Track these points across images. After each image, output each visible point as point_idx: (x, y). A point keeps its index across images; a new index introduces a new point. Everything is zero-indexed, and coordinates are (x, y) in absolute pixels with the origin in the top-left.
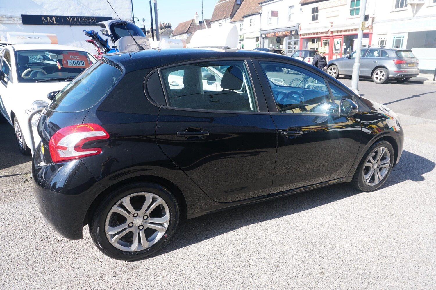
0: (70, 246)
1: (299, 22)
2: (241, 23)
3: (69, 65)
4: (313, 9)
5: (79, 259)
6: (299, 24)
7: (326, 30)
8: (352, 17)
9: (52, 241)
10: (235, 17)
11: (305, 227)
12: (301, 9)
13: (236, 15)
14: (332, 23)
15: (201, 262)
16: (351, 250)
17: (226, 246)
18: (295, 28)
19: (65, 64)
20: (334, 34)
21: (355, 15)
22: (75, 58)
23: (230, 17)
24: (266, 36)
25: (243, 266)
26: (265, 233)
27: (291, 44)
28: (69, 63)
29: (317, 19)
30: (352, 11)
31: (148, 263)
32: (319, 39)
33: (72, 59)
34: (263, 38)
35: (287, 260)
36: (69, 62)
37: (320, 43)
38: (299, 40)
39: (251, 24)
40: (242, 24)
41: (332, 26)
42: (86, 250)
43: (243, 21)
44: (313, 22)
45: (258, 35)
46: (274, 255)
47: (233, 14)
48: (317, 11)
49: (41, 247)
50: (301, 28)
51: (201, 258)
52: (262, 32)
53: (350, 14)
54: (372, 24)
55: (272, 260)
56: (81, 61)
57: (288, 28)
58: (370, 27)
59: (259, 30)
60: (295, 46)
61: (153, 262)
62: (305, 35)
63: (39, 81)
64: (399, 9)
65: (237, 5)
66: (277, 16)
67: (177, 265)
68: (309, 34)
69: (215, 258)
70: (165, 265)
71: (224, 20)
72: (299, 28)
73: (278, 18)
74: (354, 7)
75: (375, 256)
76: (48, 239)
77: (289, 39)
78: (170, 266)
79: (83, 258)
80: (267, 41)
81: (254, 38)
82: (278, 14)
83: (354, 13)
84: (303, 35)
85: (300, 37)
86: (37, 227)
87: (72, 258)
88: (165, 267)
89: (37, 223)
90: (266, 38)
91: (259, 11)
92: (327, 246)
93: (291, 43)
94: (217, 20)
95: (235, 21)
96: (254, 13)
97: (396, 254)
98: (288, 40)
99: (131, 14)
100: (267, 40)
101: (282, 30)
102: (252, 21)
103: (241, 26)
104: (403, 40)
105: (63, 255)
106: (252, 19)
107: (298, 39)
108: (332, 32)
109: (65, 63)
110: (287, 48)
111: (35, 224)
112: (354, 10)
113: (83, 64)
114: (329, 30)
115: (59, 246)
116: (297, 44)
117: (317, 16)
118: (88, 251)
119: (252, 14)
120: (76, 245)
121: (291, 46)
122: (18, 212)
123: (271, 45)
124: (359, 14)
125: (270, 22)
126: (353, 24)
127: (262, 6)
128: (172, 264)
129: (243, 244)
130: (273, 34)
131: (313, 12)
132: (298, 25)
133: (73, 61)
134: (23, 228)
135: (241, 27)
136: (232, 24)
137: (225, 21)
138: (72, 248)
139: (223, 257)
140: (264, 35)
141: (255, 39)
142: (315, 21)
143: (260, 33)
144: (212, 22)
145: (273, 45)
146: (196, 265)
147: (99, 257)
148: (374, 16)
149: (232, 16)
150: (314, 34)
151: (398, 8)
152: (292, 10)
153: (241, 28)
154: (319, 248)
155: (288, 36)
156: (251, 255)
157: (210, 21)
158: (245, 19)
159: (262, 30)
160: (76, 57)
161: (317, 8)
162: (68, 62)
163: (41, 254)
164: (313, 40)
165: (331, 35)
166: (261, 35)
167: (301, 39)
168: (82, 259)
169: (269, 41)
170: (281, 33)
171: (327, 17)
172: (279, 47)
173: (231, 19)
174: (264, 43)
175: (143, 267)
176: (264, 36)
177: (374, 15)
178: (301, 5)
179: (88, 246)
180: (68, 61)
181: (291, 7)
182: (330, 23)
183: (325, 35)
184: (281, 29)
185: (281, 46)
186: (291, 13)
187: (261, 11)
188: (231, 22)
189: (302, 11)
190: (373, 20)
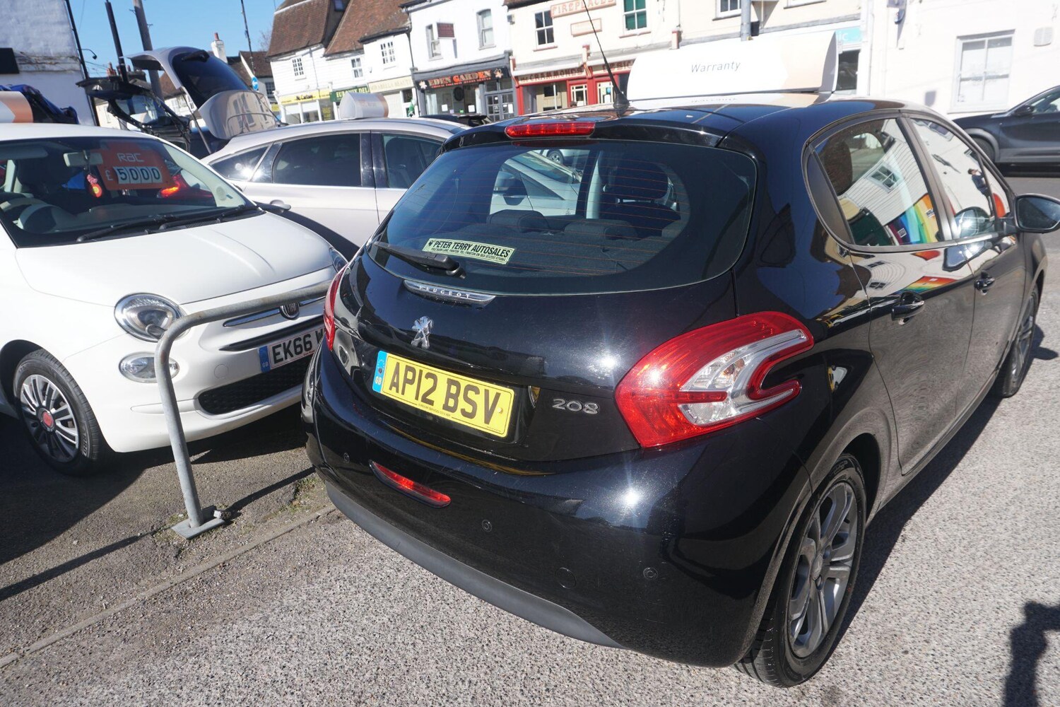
1: (508, 49)
2: (355, 58)
3: (121, 182)
4: (538, 17)
6: (510, 53)
7: (576, 65)
8: (631, 32)
10: (336, 42)
12: (510, 18)
13: (336, 37)
14: (588, 47)
15: (945, 631)
18: (502, 64)
19: (109, 179)
20: (595, 73)
21: (638, 28)
22: (130, 159)
23: (322, 42)
24: (430, 84)
26: (962, 526)
27: (496, 102)
28: (119, 176)
29: (551, 39)
30: (629, 19)
32: (562, 86)
33: (125, 164)
34: (423, 91)
36: (121, 173)
37: (564, 94)
38: (514, 89)
39: (385, 57)
40: (358, 60)
41: (588, 55)
43: (361, 51)
44: (543, 46)
45: (409, 83)
47: (329, 34)
48: (549, 22)
50: (517, 62)
51: (930, 622)
52: (417, 77)
53: (627, 27)
56: (150, 168)
57: (485, 64)
59: (410, 73)
60: (505, 106)
62: (527, 79)
63: (87, 235)
64: (730, 13)
65: (336, 10)
66: (453, 36)
68: (536, 76)
70: (885, 663)
71: (308, 50)
72: (511, 61)
73: (454, 41)
74: (633, 10)
77: (488, 90)
78: (896, 661)
80: (432, 100)
81: (396, 92)
82: (453, 31)
83: (634, 23)
84: (524, 77)
85: (515, 84)
88: (889, 668)
90: (430, 90)
91: (403, 26)
93: (496, 99)
94: (286, 51)
95: (337, 51)
96: (390, 31)
98: (486, 93)
99: (72, 38)
100: (434, 96)
101: (468, 69)
102: (387, 49)
103: (356, 63)
106: (387, 45)
107: (511, 87)
108: (591, 68)
109: (108, 177)
110: (488, 112)
112: (633, 16)
113: (157, 176)
114: (585, 63)
116: (511, 100)
117: (550, 32)
119: (385, 33)
121: (495, 107)
123: (445, 108)
124: (645, 26)
125: (434, 52)
126: (637, 48)
127: (408, 13)
128: (893, 656)
130: (448, 79)
131: (539, 24)
132: (507, 55)
133: (128, 168)
136: (330, 60)
139: (969, 605)
140: (424, 83)
141: (401, 94)
142: (547, 45)
143: (413, 79)
144: (274, 58)
145: (449, 108)
146: (946, 641)
148: (681, 29)
149: (326, 42)
150: (549, 74)
151: (727, 10)
152: (488, 21)
153: (355, 68)
155: (485, 83)
157: (267, 55)
158: (366, 47)
159: (416, 71)
160: (134, 157)
161: (548, 14)
162: (117, 172)
164: (547, 90)
165: (590, 75)
166: (417, 84)
167: (518, 87)
169: (437, 97)
170: (469, 77)
171: (575, 33)
172: (466, 110)
173: (326, 47)
174: (425, 102)
176: (423, 85)
177: (679, 26)
178: (506, 7)
180: (115, 168)
181: (484, 13)
182: (584, 47)
183: (577, 75)
184: (466, 67)
185: (471, 108)
186: (486, 27)
187: (407, 24)
188: (325, 56)
189: (513, 23)
190: (679, 39)
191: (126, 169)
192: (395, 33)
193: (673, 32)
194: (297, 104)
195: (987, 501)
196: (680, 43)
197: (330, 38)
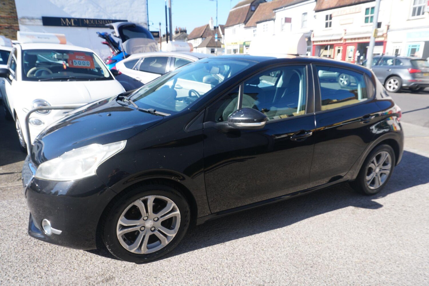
0: (49, 250)
1: (312, 29)
2: (255, 29)
3: (74, 65)
4: (327, 16)
5: (56, 266)
6: (312, 31)
7: (339, 38)
8: (367, 24)
9: (32, 244)
10: (249, 23)
11: (298, 244)
12: (315, 16)
13: (250, 21)
14: (346, 30)
15: (181, 277)
16: (346, 272)
17: (210, 260)
18: (308, 35)
20: (347, 42)
21: (370, 22)
22: (80, 58)
25: (225, 284)
26: (254, 248)
28: (74, 63)
29: (330, 26)
30: (367, 19)
31: (124, 275)
32: (332, 46)
33: (78, 59)
35: (274, 280)
37: (333, 50)
39: (264, 30)
41: (345, 33)
42: (64, 256)
43: (256, 27)
44: (327, 28)
46: (260, 273)
47: (247, 20)
48: (331, 18)
49: (20, 250)
50: (314, 35)
51: (181, 272)
53: (365, 22)
54: (387, 32)
55: (257, 279)
56: (86, 61)
58: (385, 35)
61: (130, 274)
62: (318, 42)
63: (42, 80)
65: (252, 11)
66: (291, 22)
67: (155, 279)
68: (322, 41)
69: (197, 273)
70: (143, 278)
72: (312, 34)
73: (291, 25)
74: (368, 14)
75: (372, 280)
76: (29, 242)
78: (148, 279)
79: (60, 264)
84: (316, 42)
85: (312, 44)
86: (20, 228)
87: (48, 264)
88: (142, 280)
89: (21, 223)
92: (320, 267)
94: (231, 25)
95: (249, 26)
96: (268, 19)
97: (396, 280)
99: (146, 17)
102: (265, 27)
103: (255, 31)
104: (418, 49)
105: (39, 261)
108: (345, 40)
109: (70, 63)
111: (20, 225)
112: (368, 17)
113: (88, 64)
114: (343, 37)
115: (37, 250)
116: (310, 51)
117: (331, 23)
118: (66, 258)
119: (265, 20)
120: (55, 250)
122: (6, 211)
124: (373, 22)
125: (283, 29)
126: (367, 32)
127: (275, 12)
128: (149, 277)
129: (229, 259)
131: (327, 19)
134: (6, 228)
135: (255, 33)
137: (239, 26)
138: (51, 253)
139: (205, 273)
142: (329, 28)
144: (226, 27)
146: (175, 280)
147: (76, 264)
148: (389, 24)
149: (245, 22)
150: (327, 41)
151: (415, 16)
152: (306, 17)
154: (310, 268)
156: (236, 272)
157: (224, 26)
158: (258, 25)
160: (82, 57)
161: (331, 15)
163: (18, 258)
164: (325, 47)
165: (344, 43)
167: (314, 46)
168: (58, 266)
171: (341, 24)
173: (245, 24)
175: (119, 279)
178: (314, 12)
179: (67, 251)
180: (73, 61)
181: (305, 14)
182: (344, 30)
183: (339, 42)
186: (305, 20)
187: (274, 17)
188: (245, 28)
189: (316, 18)
190: (388, 29)
191: (77, 61)
192: (269, 20)
193: (386, 25)
194: (231, 45)
195: (282, 242)
196: (389, 30)
197: (247, 21)
